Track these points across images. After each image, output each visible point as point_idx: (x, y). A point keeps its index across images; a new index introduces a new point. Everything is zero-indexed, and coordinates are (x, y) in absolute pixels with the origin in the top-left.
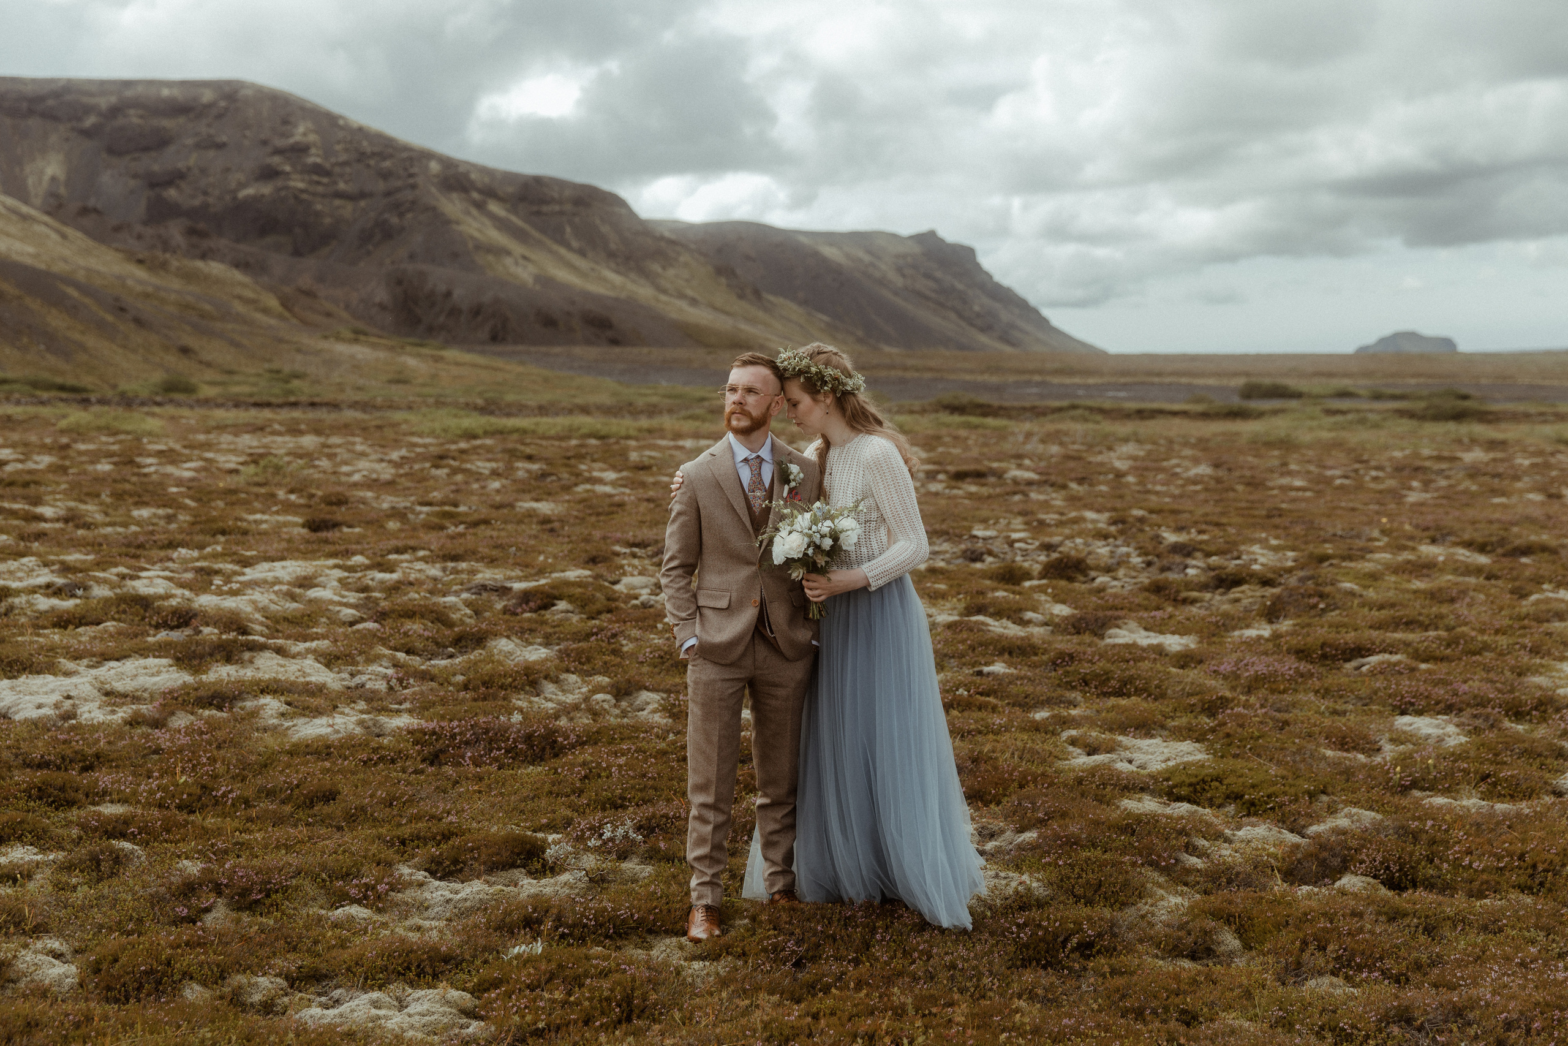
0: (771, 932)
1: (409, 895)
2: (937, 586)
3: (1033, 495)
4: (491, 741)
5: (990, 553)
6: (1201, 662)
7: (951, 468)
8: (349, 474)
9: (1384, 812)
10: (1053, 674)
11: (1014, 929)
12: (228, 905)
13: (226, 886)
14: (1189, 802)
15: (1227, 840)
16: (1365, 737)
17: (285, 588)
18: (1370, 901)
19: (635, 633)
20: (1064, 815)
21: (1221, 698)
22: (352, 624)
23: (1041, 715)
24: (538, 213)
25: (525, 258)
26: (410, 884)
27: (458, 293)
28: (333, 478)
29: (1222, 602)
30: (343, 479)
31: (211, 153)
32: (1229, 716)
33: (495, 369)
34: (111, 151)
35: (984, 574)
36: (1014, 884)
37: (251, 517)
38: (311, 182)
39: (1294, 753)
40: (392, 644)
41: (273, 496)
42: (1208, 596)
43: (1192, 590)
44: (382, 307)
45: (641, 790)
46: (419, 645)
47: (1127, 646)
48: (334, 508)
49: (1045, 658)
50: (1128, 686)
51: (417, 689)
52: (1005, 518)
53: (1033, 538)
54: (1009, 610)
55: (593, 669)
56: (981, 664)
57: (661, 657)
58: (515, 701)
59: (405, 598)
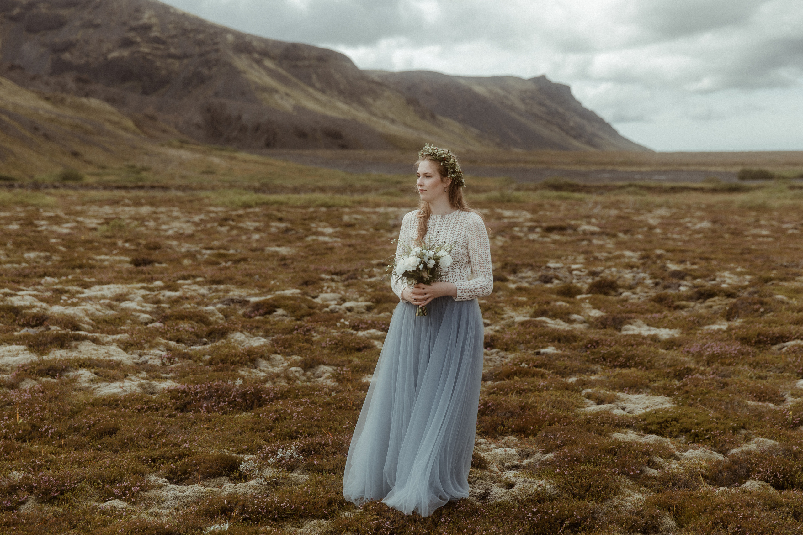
0: (375, 517)
1: (152, 494)
2: (520, 299)
3: (595, 241)
4: (219, 397)
5: (557, 278)
6: (680, 346)
7: (544, 225)
8: (166, 231)
9: (780, 440)
10: (584, 354)
11: (530, 515)
12: (36, 500)
13: (36, 487)
14: (657, 434)
15: (677, 458)
16: (776, 393)
17: (107, 301)
18: (759, 496)
19: (322, 329)
20: (573, 443)
21: (687, 368)
22: (146, 324)
23: (572, 380)
24: (295, 66)
25: (287, 94)
26: (154, 486)
27: (245, 117)
28: (156, 233)
29: (700, 308)
30: (162, 233)
31: (92, 31)
32: (690, 380)
33: (268, 164)
34: (30, 30)
35: (551, 291)
36: (535, 486)
37: (98, 258)
38: (154, 48)
39: (727, 403)
40: (168, 336)
41: (115, 244)
42: (692, 304)
43: (682, 300)
44: (198, 126)
45: (309, 428)
46: (185, 337)
47: (634, 336)
48: (152, 251)
49: (581, 343)
50: (631, 361)
51: (179, 364)
52: (572, 256)
53: (585, 268)
54: (562, 313)
55: (292, 351)
56: (539, 348)
57: (336, 344)
58: (240, 371)
59: (182, 307)
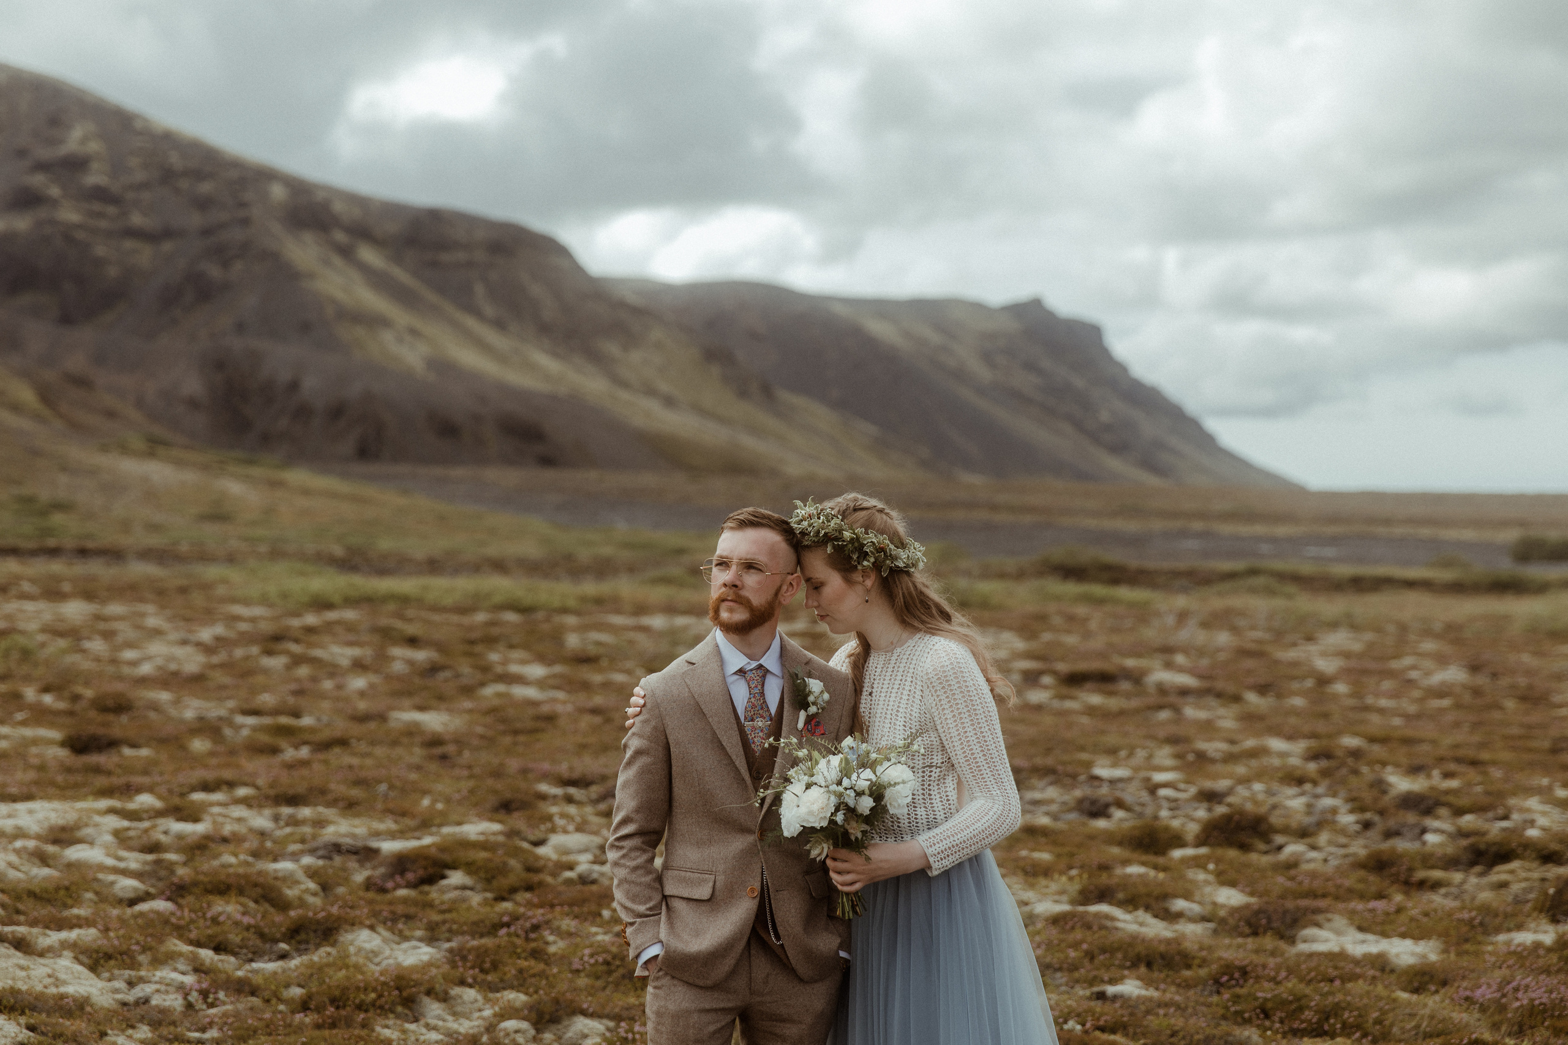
2: (1037, 855)
3: (1190, 712)
5: (1120, 804)
6: (1444, 983)
7: (1063, 667)
8: (134, 664)
10: (1215, 999)
17: (31, 844)
19: (568, 924)
22: (132, 902)
24: (434, 264)
25: (412, 331)
27: (309, 383)
28: (110, 669)
29: (1479, 887)
30: (126, 670)
33: (363, 501)
35: (1111, 838)
38: (92, 214)
40: (193, 935)
41: (17, 696)
42: (1457, 877)
43: (1433, 867)
44: (193, 404)
46: (234, 938)
47: (1330, 956)
48: (111, 717)
49: (1203, 972)
50: (1332, 1021)
51: (229, 1007)
52: (1144, 748)
53: (1187, 782)
54: (1148, 895)
55: (502, 980)
56: (1103, 981)
57: (607, 963)
58: (378, 1029)
59: (215, 863)
